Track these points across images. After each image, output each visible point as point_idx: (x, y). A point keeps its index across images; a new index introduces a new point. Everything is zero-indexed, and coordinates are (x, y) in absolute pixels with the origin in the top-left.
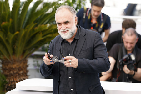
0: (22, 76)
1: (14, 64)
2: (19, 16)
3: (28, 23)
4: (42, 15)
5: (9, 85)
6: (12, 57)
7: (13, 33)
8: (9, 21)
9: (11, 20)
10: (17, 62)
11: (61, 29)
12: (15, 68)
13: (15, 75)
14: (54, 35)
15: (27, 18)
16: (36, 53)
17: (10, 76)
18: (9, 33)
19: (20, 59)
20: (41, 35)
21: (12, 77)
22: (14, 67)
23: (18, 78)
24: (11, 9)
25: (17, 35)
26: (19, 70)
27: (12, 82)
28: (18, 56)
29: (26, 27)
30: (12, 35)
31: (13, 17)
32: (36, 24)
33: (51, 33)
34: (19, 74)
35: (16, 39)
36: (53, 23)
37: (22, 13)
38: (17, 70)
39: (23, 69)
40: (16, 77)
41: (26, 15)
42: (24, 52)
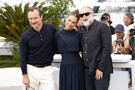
7: (25, 26)
8: (22, 19)
9: (23, 18)
18: (23, 27)
24: (23, 12)
25: (27, 27)
36: (49, 19)
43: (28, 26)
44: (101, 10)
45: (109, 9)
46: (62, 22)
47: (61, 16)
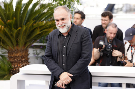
0: (24, 63)
1: (17, 53)
2: (21, 15)
3: (28, 21)
4: (39, 14)
5: (14, 70)
6: (16, 48)
7: (16, 28)
8: (13, 19)
9: (14, 18)
10: (20, 52)
11: (59, 24)
12: (19, 56)
13: (19, 62)
14: (49, 30)
15: (27, 16)
16: (35, 44)
17: (15, 63)
18: (13, 29)
19: (23, 49)
20: (39, 30)
21: (16, 63)
22: (17, 56)
23: (21, 64)
24: (14, 10)
25: (19, 30)
26: (21, 57)
27: (16, 67)
28: (20, 47)
29: (27, 24)
30: (15, 30)
31: (16, 16)
32: (35, 21)
33: (47, 28)
34: (22, 61)
35: (19, 33)
36: (48, 20)
37: (23, 12)
38: (20, 58)
39: (25, 57)
40: (19, 64)
41: (27, 14)
42: (25, 44)
43: (20, 28)
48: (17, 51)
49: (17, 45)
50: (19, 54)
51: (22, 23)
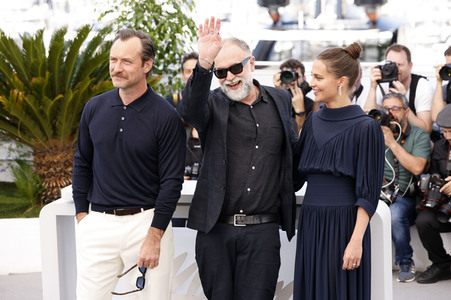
1: (55, 154)
2: (62, 66)
3: (79, 79)
4: (104, 64)
5: (49, 193)
6: (52, 142)
7: (53, 97)
8: (44, 75)
9: (47, 73)
10: (62, 151)
12: (58, 162)
13: (59, 174)
15: (77, 69)
17: (50, 177)
18: (45, 97)
19: (67, 145)
21: (53, 178)
22: (55, 161)
24: (47, 55)
25: (60, 100)
26: (65, 165)
27: (53, 187)
28: (62, 140)
29: (77, 87)
30: (50, 100)
31: (51, 69)
32: (94, 79)
34: (65, 173)
35: (58, 109)
37: (67, 60)
38: (62, 166)
40: (60, 179)
41: (76, 64)
42: (74, 132)
43: (60, 96)
44: (281, 53)
45: (302, 49)
46: (161, 85)
47: (161, 68)
48: (55, 150)
49: (55, 135)
50: (58, 157)
51: (64, 85)
